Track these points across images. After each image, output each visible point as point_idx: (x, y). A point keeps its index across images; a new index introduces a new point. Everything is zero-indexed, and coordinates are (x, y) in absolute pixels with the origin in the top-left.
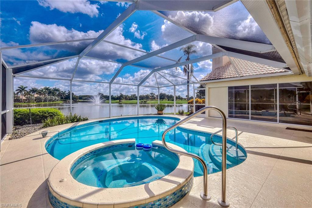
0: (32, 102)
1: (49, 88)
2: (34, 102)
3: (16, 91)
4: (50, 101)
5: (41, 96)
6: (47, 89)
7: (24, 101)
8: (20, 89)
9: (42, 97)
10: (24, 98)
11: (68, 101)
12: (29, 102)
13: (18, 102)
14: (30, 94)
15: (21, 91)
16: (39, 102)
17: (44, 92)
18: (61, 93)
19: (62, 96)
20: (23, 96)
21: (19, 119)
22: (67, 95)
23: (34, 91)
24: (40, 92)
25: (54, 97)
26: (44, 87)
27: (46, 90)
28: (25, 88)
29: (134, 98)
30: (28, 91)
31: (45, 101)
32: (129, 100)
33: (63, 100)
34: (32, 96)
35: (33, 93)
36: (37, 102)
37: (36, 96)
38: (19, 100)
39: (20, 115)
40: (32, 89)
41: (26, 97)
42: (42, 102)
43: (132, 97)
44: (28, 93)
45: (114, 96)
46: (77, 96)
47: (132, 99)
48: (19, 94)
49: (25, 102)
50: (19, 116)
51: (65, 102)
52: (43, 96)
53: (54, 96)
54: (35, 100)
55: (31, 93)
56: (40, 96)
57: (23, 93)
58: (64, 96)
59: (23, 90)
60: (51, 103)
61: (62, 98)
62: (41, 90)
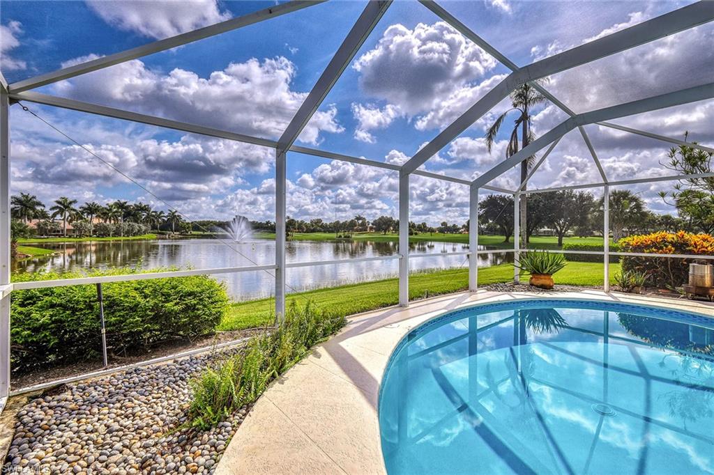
0: (87, 236)
1: (127, 204)
2: (91, 236)
3: (51, 209)
4: (128, 233)
5: (108, 222)
6: (121, 206)
7: (70, 234)
8: (59, 206)
9: (110, 224)
10: (68, 226)
11: (169, 235)
12: (80, 237)
13: (57, 235)
14: (82, 218)
15: (61, 211)
16: (103, 237)
17: (116, 212)
18: (154, 216)
19: (154, 222)
20: (67, 223)
21: (44, 327)
22: (166, 219)
23: (92, 209)
24: (104, 214)
25: (136, 225)
26: (116, 201)
27: (118, 208)
28: (71, 203)
29: (318, 228)
30: (79, 209)
31: (117, 233)
32: (307, 232)
33: (156, 231)
34: (86, 221)
35: (88, 214)
36: (98, 237)
37: (96, 221)
38: (58, 231)
39: (53, 306)
40: (86, 206)
41: (73, 226)
42: (109, 235)
43: (313, 226)
44: (79, 216)
45: (273, 224)
46: (188, 224)
47: (313, 231)
48: (58, 217)
49: (70, 237)
50: (48, 313)
51: (162, 236)
52: (112, 222)
53: (136, 221)
54: (95, 232)
55: (85, 214)
56: (105, 222)
57: (67, 214)
58: (158, 221)
59: (66, 207)
60: (131, 238)
61: (154, 227)
62: (107, 206)
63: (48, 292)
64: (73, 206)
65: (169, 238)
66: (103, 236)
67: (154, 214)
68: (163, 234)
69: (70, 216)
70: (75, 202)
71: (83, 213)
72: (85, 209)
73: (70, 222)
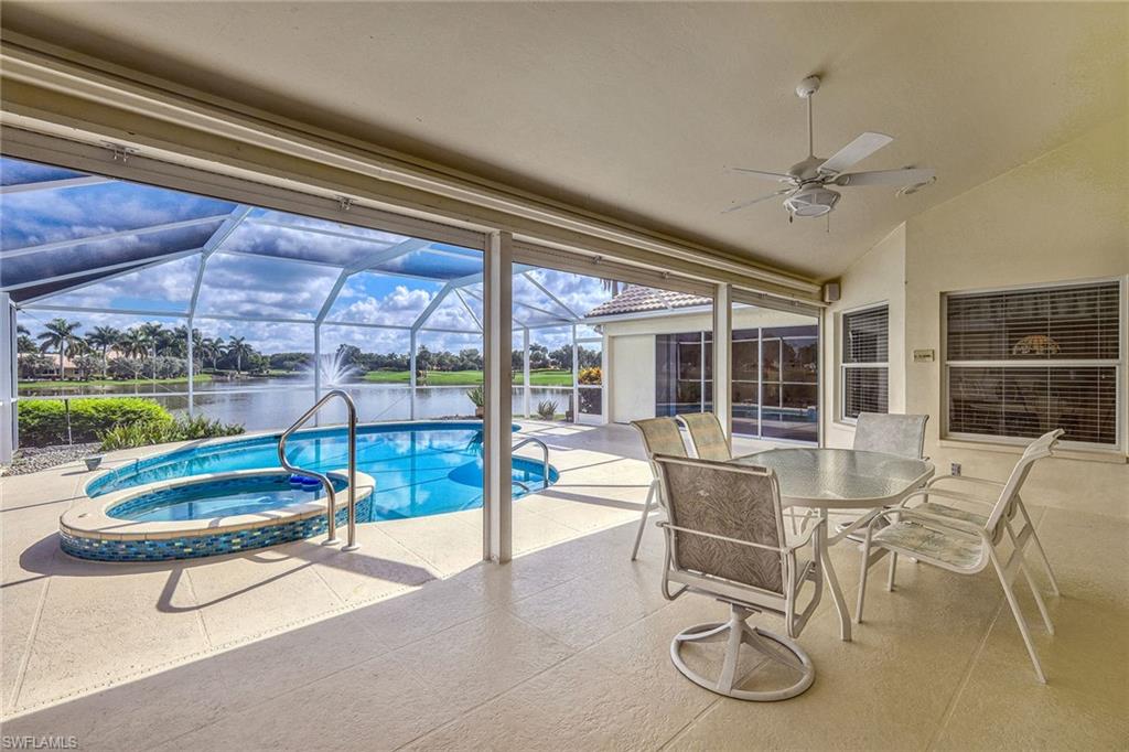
0: (98, 378)
1: (162, 329)
2: (103, 379)
3: (39, 338)
4: (164, 373)
5: (131, 357)
6: (152, 331)
7: (70, 375)
8: (53, 332)
9: (135, 359)
10: (68, 364)
11: (232, 376)
12: (87, 380)
13: (50, 377)
14: (88, 351)
15: (56, 340)
16: (123, 380)
17: (143, 341)
18: (206, 346)
19: (207, 356)
20: (65, 358)
22: (227, 352)
23: (104, 337)
24: (125, 344)
25: (178, 360)
26: (144, 324)
27: (148, 335)
28: (70, 328)
29: (471, 363)
30: (83, 337)
31: (147, 373)
32: (453, 370)
33: (211, 370)
34: (95, 355)
35: (100, 344)
36: (115, 379)
37: (112, 355)
38: (52, 372)
40: (96, 332)
41: (75, 362)
42: (133, 377)
43: (463, 360)
44: (84, 347)
45: (399, 357)
46: (263, 358)
47: (463, 368)
48: (51, 348)
49: (71, 380)
51: (220, 378)
52: (139, 356)
53: (177, 355)
54: (110, 372)
55: (95, 345)
56: (127, 356)
57: (66, 345)
58: (214, 355)
59: (63, 334)
60: (169, 381)
61: (208, 364)
62: (130, 333)
63: (37, 408)
64: (74, 332)
65: (232, 380)
66: (123, 378)
67: (207, 343)
68: (222, 374)
69: (70, 347)
70: (77, 325)
71: (90, 343)
72: (94, 336)
73: (71, 356)
